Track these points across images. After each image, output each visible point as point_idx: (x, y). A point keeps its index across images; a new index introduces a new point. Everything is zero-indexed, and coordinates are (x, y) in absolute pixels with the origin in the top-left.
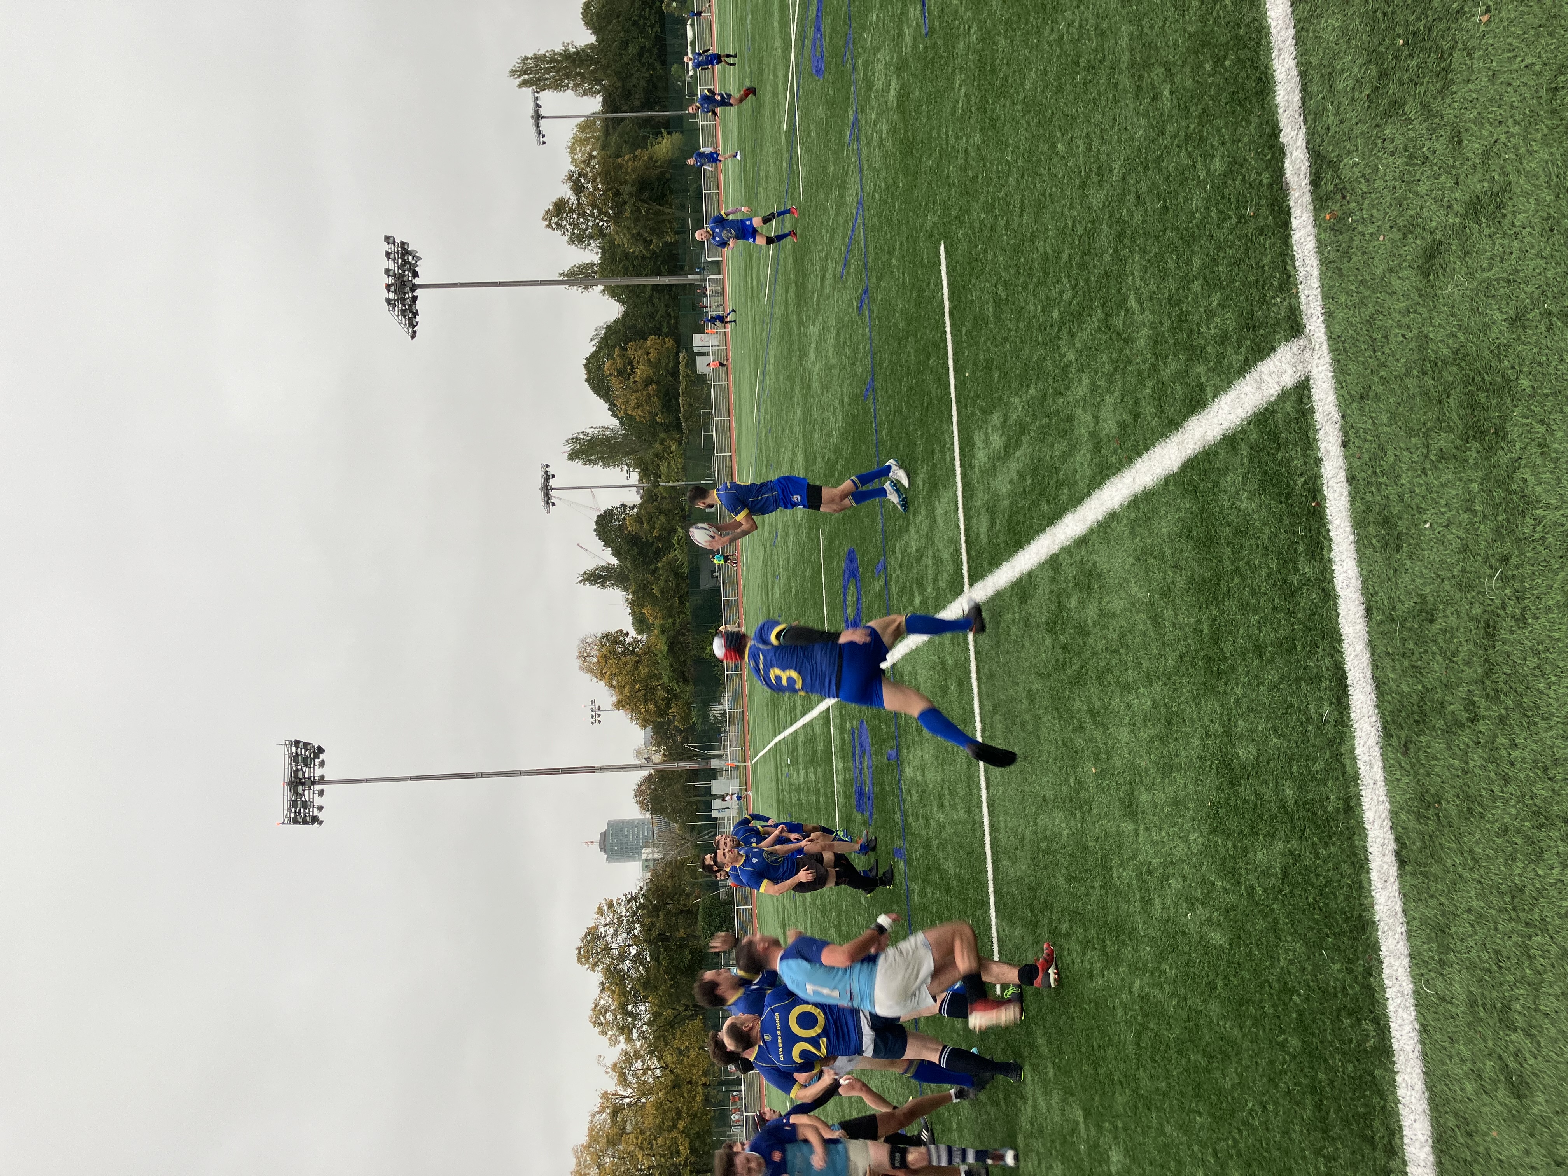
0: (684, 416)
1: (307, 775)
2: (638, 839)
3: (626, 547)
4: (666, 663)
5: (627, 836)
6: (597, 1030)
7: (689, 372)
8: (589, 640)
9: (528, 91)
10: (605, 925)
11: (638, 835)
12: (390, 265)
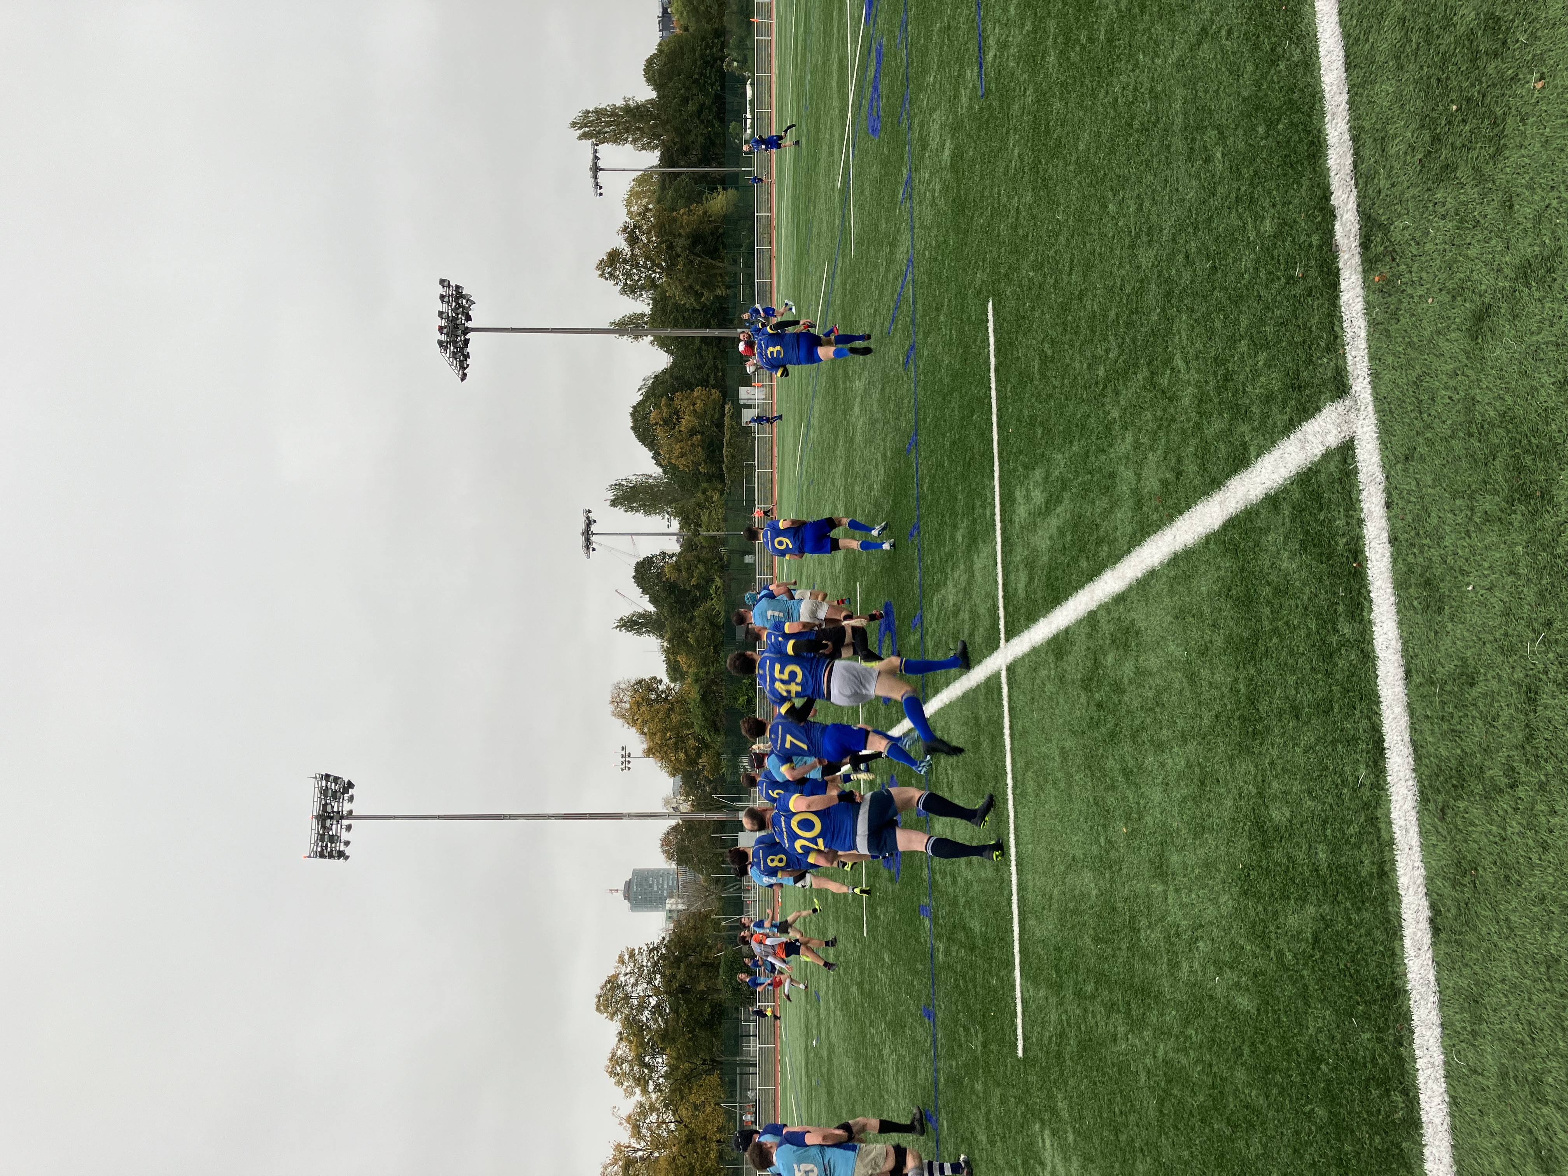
0: (727, 467)
1: (335, 809)
2: (662, 890)
3: (663, 595)
4: (698, 712)
5: (651, 886)
6: (613, 1080)
7: (734, 424)
8: (623, 686)
9: (588, 142)
10: (626, 974)
11: (663, 885)
12: (444, 308)
